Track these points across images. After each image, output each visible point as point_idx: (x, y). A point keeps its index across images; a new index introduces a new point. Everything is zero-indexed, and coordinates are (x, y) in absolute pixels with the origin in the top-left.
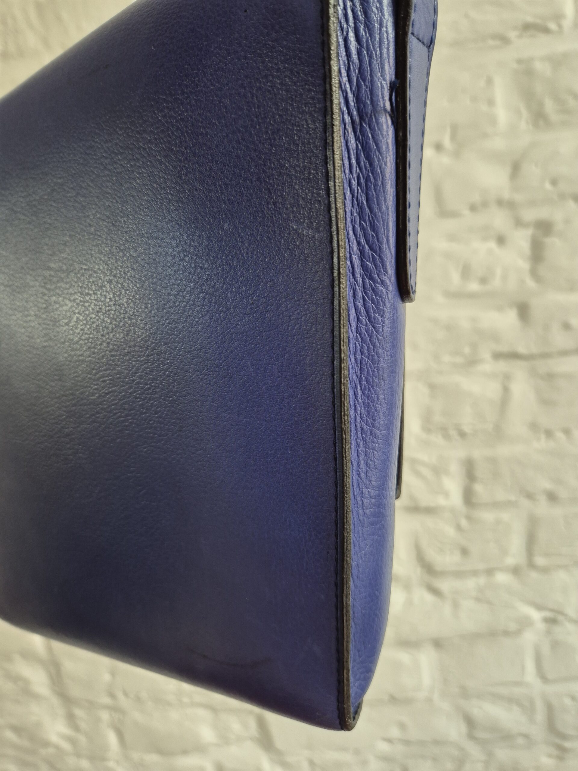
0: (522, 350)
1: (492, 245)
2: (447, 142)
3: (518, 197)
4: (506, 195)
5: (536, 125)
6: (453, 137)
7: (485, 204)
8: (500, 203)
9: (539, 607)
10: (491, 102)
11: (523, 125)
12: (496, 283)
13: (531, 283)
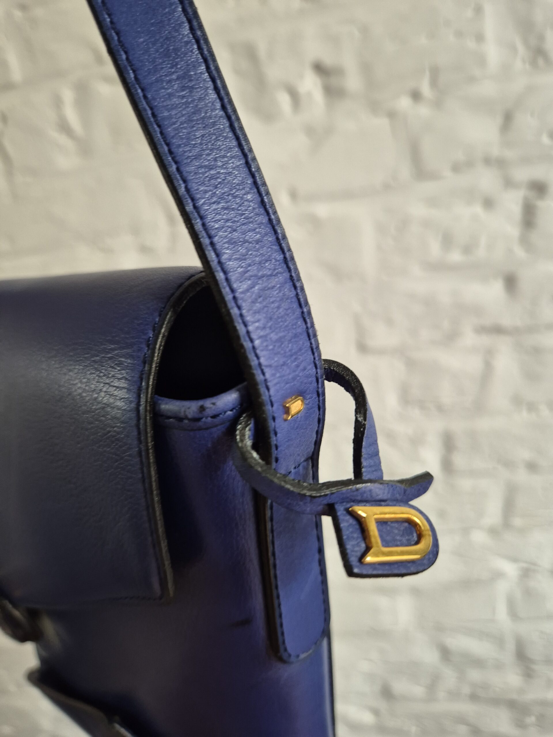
0: (507, 321)
1: (478, 209)
2: (426, 90)
3: (509, 154)
4: (496, 151)
5: (534, 63)
6: (434, 83)
7: (470, 164)
8: (487, 161)
9: (514, 560)
10: (480, 38)
11: (519, 65)
12: (481, 253)
13: (520, 253)
